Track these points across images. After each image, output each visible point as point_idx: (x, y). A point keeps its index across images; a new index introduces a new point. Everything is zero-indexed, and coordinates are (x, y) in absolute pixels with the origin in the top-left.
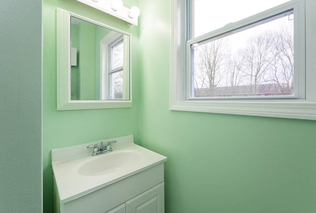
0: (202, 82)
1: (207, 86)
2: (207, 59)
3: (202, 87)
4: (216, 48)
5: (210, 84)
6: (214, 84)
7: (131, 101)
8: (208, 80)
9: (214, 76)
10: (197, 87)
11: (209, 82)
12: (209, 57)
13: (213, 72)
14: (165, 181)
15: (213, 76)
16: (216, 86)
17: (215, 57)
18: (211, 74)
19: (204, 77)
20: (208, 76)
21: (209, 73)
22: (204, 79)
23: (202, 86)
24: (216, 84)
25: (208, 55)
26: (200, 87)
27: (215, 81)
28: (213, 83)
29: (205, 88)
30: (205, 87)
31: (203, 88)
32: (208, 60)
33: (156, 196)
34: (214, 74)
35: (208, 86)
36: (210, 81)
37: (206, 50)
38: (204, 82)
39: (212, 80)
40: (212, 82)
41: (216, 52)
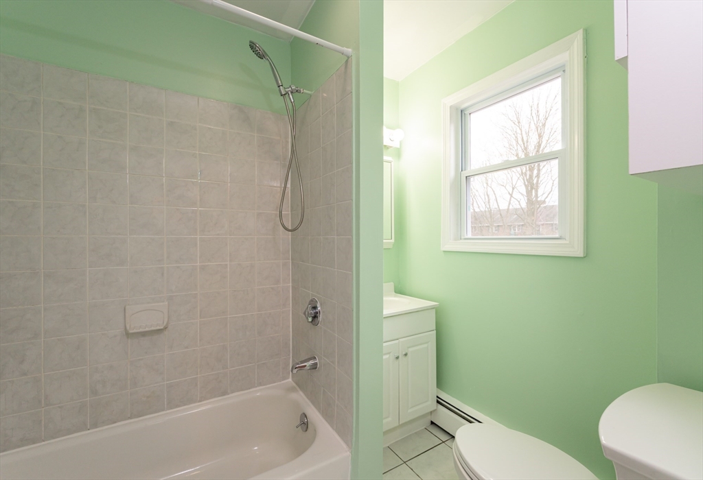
0: (509, 196)
1: (520, 204)
2: (520, 142)
3: (509, 207)
4: (541, 117)
5: (528, 199)
6: (539, 199)
7: (393, 241)
8: (523, 190)
9: (538, 181)
10: (497, 207)
11: (525, 194)
12: (525, 139)
13: (535, 172)
14: (436, 330)
15: (535, 182)
16: (544, 202)
17: (540, 136)
18: (531, 177)
19: (514, 184)
20: (524, 179)
21: (526, 175)
22: (513, 189)
23: (510, 203)
24: (543, 199)
25: (524, 133)
26: (504, 206)
27: (540, 193)
28: (537, 196)
29: (516, 209)
30: (515, 205)
31: (511, 207)
32: (524, 144)
33: (427, 343)
34: (538, 176)
35: (524, 205)
36: (529, 193)
37: (519, 122)
38: (513, 195)
39: (534, 191)
40: (532, 195)
41: (544, 125)
